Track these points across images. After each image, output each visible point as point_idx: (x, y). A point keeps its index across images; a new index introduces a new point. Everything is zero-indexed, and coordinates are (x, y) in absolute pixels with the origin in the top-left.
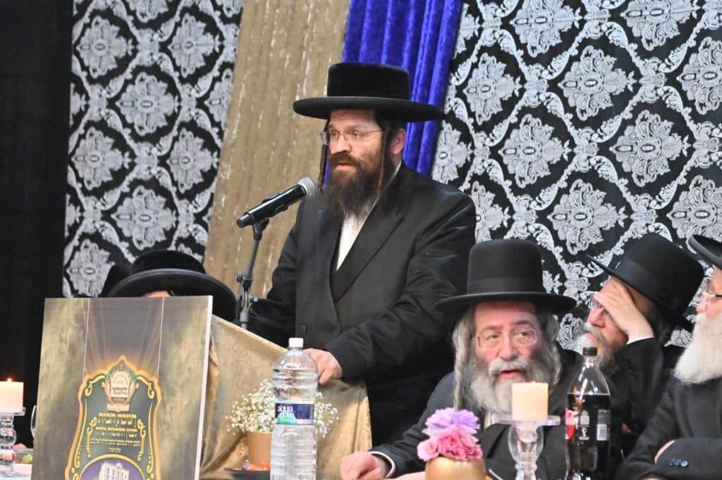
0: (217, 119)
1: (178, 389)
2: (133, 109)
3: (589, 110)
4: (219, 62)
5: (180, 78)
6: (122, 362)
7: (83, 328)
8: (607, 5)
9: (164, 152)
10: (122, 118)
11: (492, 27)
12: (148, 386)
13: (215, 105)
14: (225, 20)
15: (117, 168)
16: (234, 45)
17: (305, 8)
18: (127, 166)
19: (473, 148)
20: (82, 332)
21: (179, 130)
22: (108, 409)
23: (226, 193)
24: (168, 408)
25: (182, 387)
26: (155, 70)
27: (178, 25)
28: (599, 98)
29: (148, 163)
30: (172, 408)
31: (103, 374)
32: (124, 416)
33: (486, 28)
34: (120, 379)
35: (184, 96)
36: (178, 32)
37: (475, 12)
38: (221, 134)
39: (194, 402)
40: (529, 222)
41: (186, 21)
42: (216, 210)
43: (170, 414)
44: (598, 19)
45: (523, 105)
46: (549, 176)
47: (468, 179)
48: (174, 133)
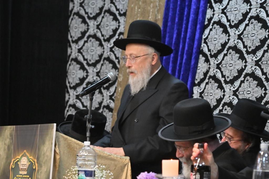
0: (117, 56)
1: (43, 164)
2: (87, 53)
3: (252, 47)
4: (118, 32)
5: (104, 39)
6: (25, 153)
7: (12, 139)
8: (259, 2)
9: (98, 70)
10: (83, 56)
11: (218, 13)
12: (33, 163)
13: (117, 50)
14: (120, 15)
15: (82, 77)
16: (124, 25)
17: (149, 8)
18: (85, 76)
19: (210, 64)
20: (12, 140)
21: (103, 61)
22: (20, 173)
23: (121, 87)
24: (39, 173)
25: (44, 163)
26: (95, 37)
27: (103, 17)
28: (256, 41)
29: (92, 75)
30: (41, 172)
31: (18, 158)
32: (25, 176)
33: (216, 14)
34: (24, 160)
35: (105, 47)
36: (103, 21)
37: (212, 7)
38: (119, 62)
39: (48, 170)
40: (230, 96)
41: (106, 16)
42: (117, 94)
43: (40, 175)
44: (256, 7)
45: (229, 46)
46: (237, 75)
47: (207, 78)
48: (102, 62)
